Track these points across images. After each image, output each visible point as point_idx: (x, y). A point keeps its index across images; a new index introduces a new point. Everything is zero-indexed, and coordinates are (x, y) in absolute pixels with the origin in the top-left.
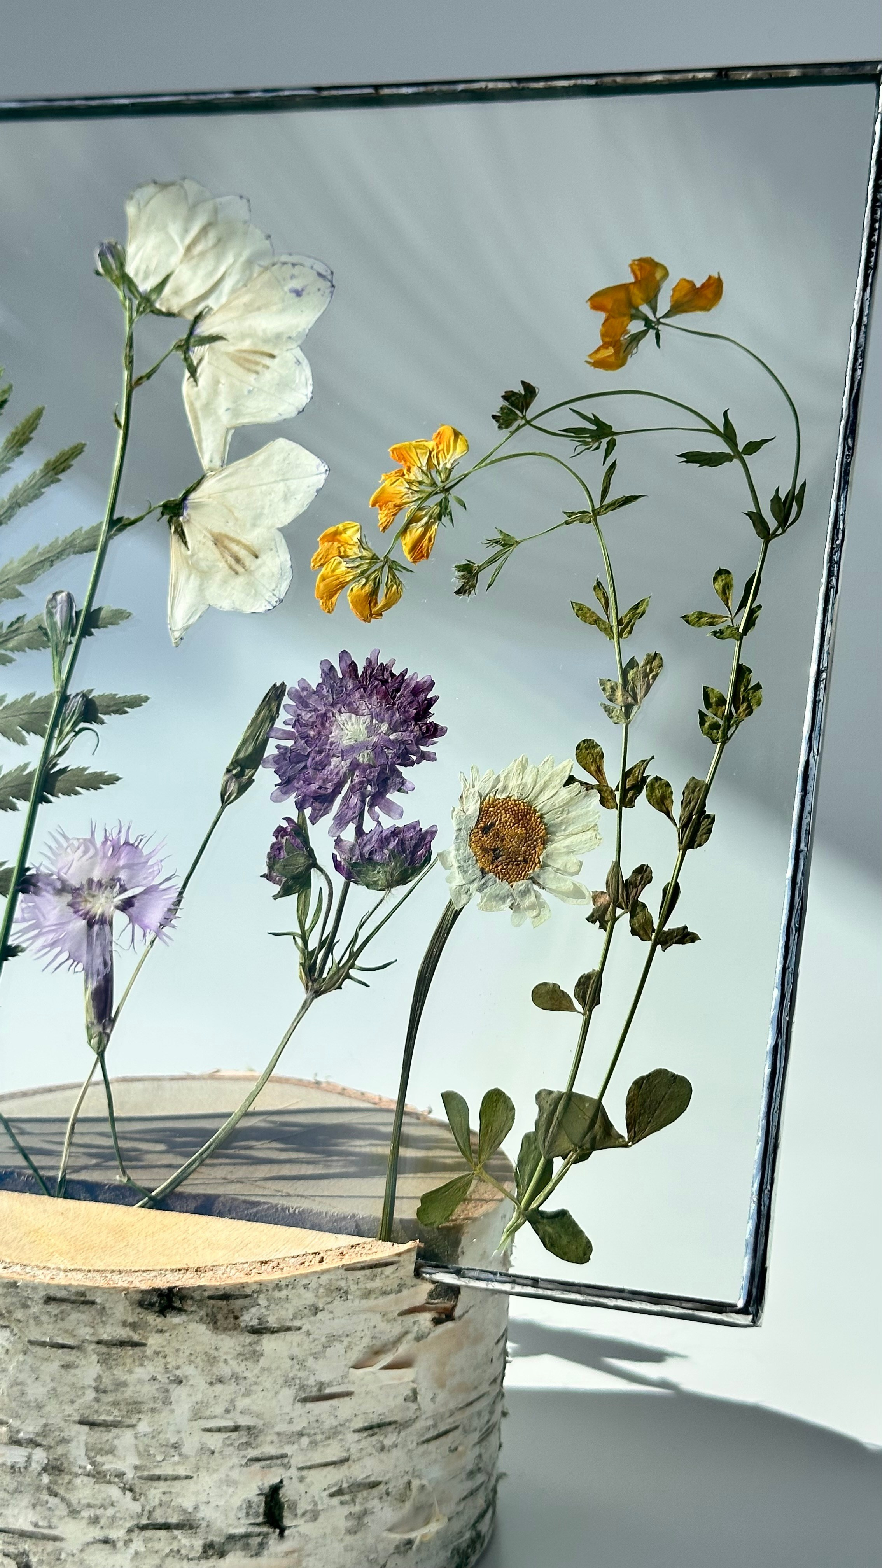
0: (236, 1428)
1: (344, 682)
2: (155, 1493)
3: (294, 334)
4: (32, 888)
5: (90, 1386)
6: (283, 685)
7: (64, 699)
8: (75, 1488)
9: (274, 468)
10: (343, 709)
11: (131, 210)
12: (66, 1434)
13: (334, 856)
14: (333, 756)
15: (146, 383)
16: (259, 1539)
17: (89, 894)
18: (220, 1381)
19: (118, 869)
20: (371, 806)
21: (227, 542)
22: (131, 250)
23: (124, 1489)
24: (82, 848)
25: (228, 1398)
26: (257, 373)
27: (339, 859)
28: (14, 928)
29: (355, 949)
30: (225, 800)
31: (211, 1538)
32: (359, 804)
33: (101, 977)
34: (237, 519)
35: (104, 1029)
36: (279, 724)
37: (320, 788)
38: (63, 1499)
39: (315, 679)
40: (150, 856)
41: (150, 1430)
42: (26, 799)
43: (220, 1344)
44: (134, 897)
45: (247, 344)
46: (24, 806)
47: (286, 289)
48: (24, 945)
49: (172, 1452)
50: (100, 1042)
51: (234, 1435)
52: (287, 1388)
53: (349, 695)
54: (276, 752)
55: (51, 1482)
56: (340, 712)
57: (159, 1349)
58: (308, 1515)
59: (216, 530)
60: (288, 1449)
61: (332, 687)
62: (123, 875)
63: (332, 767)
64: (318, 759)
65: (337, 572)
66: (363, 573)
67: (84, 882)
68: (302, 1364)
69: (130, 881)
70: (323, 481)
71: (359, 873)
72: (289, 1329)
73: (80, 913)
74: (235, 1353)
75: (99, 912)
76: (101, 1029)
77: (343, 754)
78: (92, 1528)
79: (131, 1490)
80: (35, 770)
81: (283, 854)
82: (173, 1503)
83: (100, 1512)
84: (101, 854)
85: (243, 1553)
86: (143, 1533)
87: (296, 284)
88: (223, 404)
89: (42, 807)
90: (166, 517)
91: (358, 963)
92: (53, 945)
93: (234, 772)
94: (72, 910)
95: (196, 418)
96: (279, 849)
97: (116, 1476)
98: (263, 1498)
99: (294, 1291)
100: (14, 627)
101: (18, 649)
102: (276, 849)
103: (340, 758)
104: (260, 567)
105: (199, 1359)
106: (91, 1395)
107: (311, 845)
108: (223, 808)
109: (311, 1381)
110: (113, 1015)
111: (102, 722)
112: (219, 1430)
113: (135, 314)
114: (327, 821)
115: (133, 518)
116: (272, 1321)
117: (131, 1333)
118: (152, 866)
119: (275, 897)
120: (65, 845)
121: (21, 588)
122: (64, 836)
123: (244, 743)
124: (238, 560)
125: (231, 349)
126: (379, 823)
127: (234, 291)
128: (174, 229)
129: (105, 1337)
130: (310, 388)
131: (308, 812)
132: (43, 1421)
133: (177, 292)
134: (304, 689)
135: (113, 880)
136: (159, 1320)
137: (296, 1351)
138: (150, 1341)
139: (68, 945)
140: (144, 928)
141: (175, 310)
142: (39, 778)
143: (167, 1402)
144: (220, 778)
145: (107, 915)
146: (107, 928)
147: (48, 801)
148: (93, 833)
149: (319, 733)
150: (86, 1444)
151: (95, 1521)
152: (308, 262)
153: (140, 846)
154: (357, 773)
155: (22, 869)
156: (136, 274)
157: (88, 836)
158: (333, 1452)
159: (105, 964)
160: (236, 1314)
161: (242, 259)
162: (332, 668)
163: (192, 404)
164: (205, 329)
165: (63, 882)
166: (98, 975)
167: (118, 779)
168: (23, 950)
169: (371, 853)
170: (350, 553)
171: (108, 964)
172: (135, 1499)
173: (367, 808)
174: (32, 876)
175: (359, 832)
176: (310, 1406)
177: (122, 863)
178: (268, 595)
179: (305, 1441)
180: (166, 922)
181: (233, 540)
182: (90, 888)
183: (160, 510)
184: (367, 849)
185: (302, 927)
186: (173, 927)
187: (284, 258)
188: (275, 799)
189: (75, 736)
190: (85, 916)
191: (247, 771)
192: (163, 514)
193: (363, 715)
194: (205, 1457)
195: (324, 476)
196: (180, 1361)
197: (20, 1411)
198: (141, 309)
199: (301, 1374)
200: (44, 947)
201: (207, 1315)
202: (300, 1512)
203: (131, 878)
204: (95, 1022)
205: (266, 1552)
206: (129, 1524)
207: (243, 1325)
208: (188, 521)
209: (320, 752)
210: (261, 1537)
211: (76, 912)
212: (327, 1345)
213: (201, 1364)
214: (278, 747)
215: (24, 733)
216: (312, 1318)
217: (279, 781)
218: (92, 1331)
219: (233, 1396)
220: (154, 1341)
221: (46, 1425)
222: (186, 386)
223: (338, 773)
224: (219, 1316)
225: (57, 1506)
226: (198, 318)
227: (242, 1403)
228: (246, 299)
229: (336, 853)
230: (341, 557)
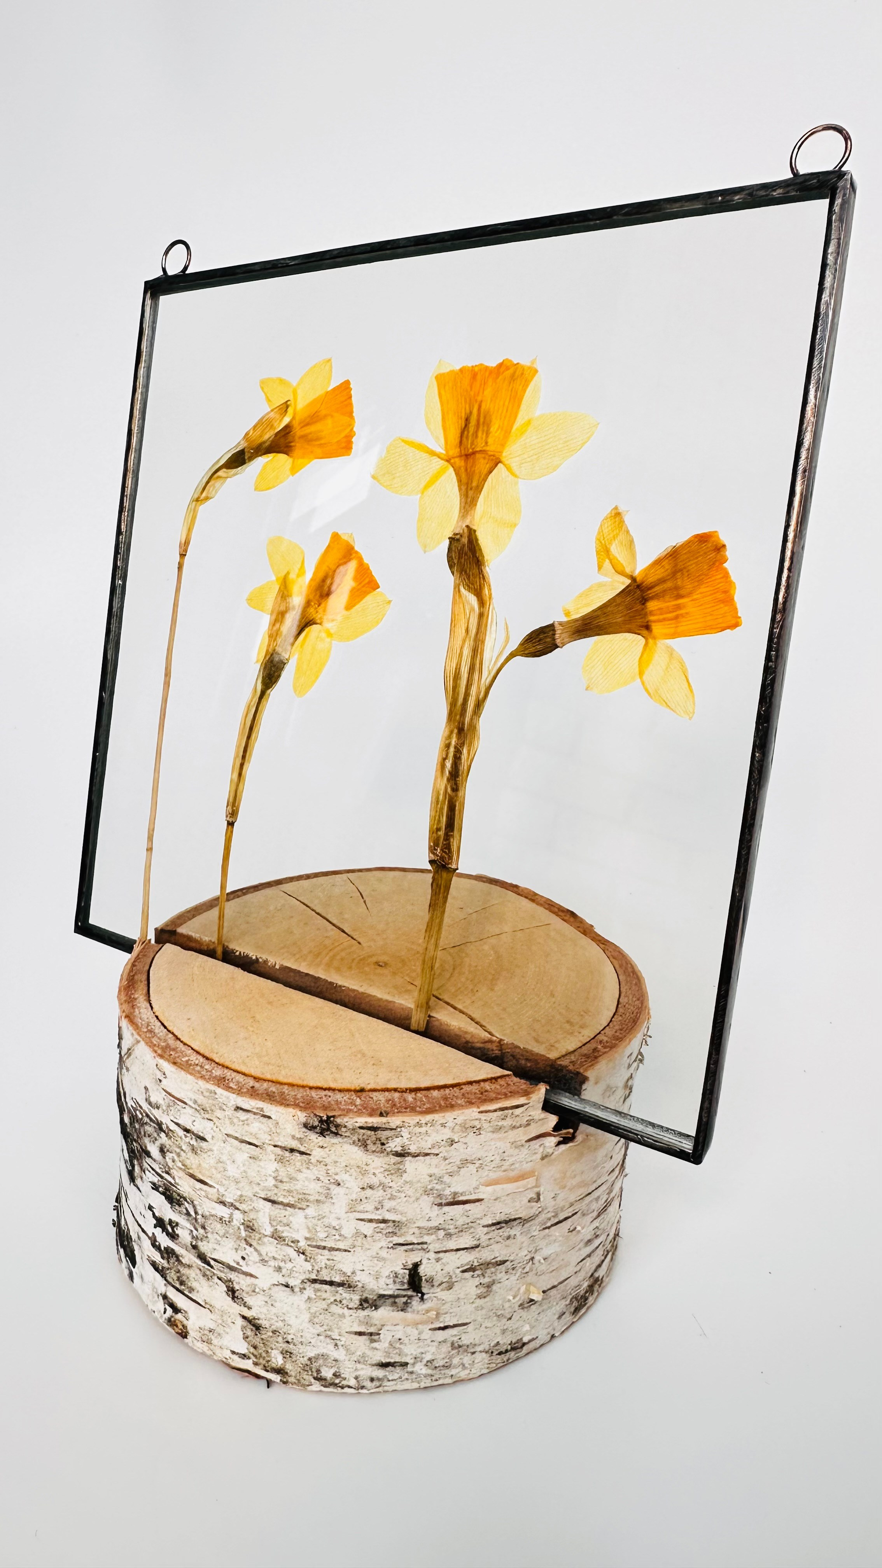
0: (384, 1221)
2: (322, 1258)
5: (270, 1175)
8: (264, 1244)
12: (255, 1205)
16: (404, 1299)
18: (371, 1187)
23: (298, 1252)
25: (377, 1199)
31: (365, 1295)
38: (256, 1250)
41: (317, 1214)
43: (370, 1162)
49: (334, 1232)
51: (382, 1225)
52: (426, 1196)
55: (246, 1236)
57: (321, 1160)
58: (444, 1285)
60: (426, 1239)
68: (440, 1180)
72: (427, 1154)
74: (382, 1169)
78: (277, 1273)
79: (303, 1253)
82: (335, 1268)
83: (282, 1264)
85: (391, 1308)
86: (313, 1285)
97: (292, 1242)
98: (407, 1272)
99: (432, 1128)
105: (353, 1170)
106: (271, 1182)
109: (447, 1192)
112: (371, 1221)
116: (413, 1149)
117: (300, 1146)
129: (279, 1144)
132: (239, 1193)
136: (321, 1138)
137: (433, 1170)
138: (313, 1153)
143: (328, 1196)
150: (270, 1216)
151: (279, 1269)
158: (466, 1241)
160: (382, 1141)
172: (306, 1260)
176: (446, 1209)
179: (441, 1233)
194: (359, 1239)
196: (338, 1170)
197: (224, 1182)
199: (438, 1187)
201: (359, 1140)
202: (436, 1283)
205: (409, 1309)
206: (303, 1277)
207: (389, 1150)
210: (406, 1298)
212: (461, 1166)
213: (354, 1174)
216: (448, 1148)
218: (269, 1138)
219: (381, 1198)
220: (317, 1154)
221: (241, 1196)
224: (369, 1142)
225: (251, 1252)
227: (388, 1204)
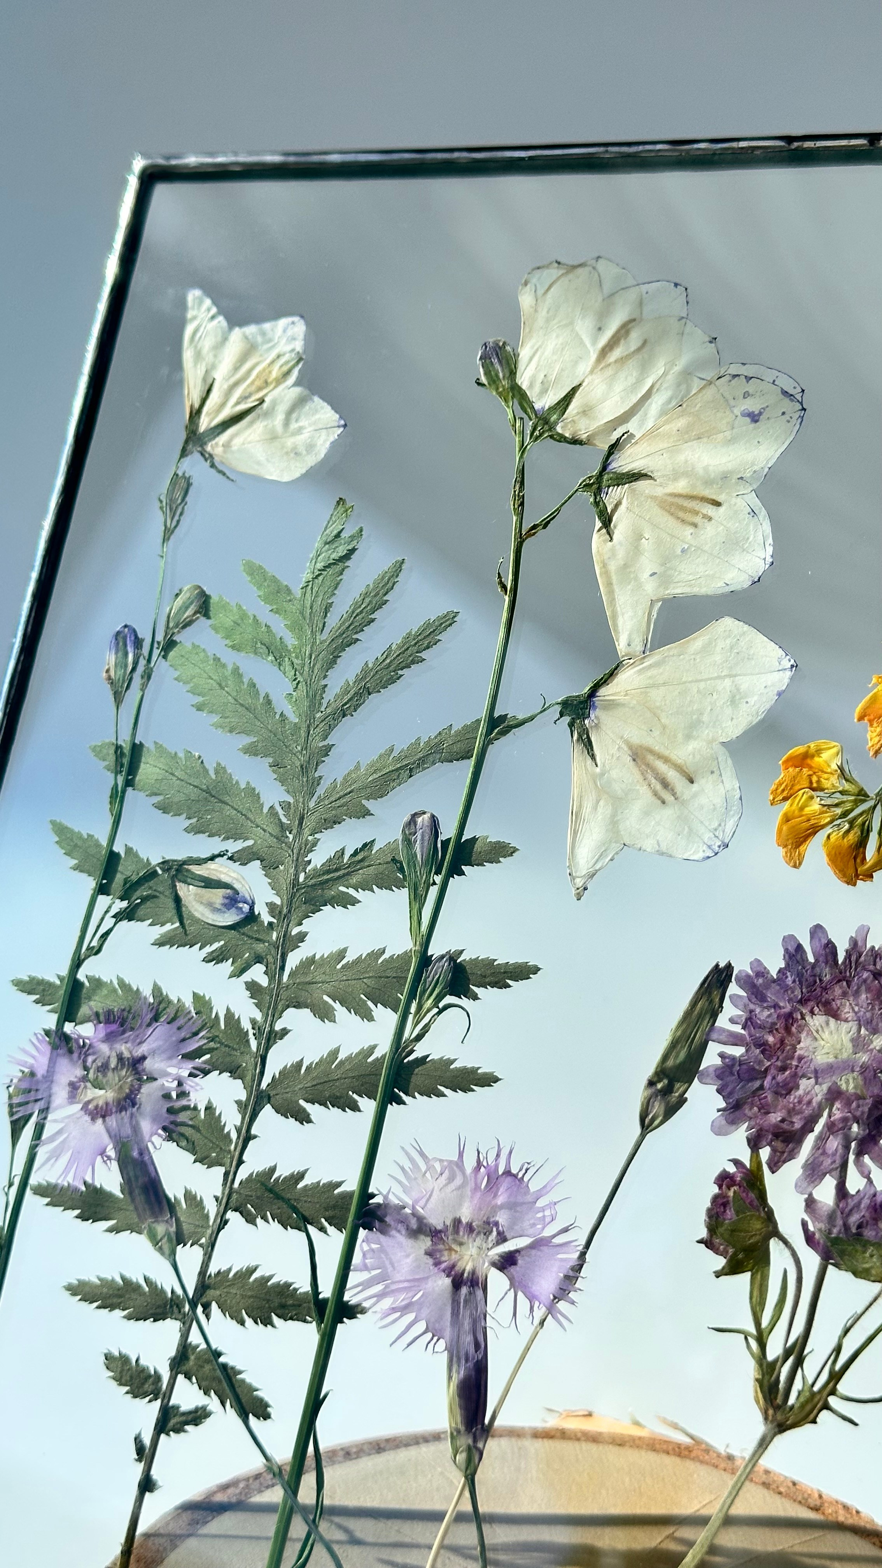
1: (818, 970)
3: (748, 475)
4: (377, 1223)
6: (729, 967)
7: (425, 961)
9: (718, 658)
10: (816, 1010)
11: (526, 300)
13: (804, 1224)
14: (803, 1076)
15: (541, 533)
17: (455, 1240)
19: (495, 1209)
20: (859, 1154)
21: (650, 758)
22: (524, 353)
24: (446, 1174)
26: (695, 525)
27: (811, 1227)
28: (354, 1278)
29: (838, 1367)
30: (647, 1125)
32: (840, 1151)
33: (470, 1364)
34: (664, 727)
35: (475, 1441)
36: (722, 1021)
37: (783, 1121)
39: (775, 963)
40: (539, 1194)
42: (371, 1096)
44: (517, 1251)
45: (681, 486)
46: (368, 1106)
47: (737, 411)
48: (365, 1304)
50: (469, 1460)
53: (825, 989)
54: (718, 1061)
56: (812, 1012)
59: (636, 740)
61: (800, 975)
62: (502, 1218)
63: (800, 1092)
64: (780, 1078)
65: (808, 810)
66: (844, 814)
67: (448, 1223)
69: (511, 1228)
70: (786, 681)
71: (842, 1254)
73: (443, 1266)
75: (469, 1268)
76: (470, 1441)
77: (817, 1074)
80: (384, 1056)
81: (730, 1214)
84: (472, 1184)
87: (751, 405)
88: (647, 565)
89: (392, 1110)
90: (567, 719)
91: (841, 1387)
92: (405, 1309)
93: (659, 1086)
94: (430, 1261)
95: (609, 584)
96: (725, 1205)
100: (359, 857)
101: (365, 886)
102: (719, 1205)
103: (813, 1081)
104: (695, 795)
107: (771, 1201)
108: (643, 1136)
110: (487, 1421)
111: (475, 997)
113: (527, 439)
114: (794, 1169)
115: (521, 717)
118: (543, 1209)
119: (718, 1274)
120: (423, 1167)
121: (370, 804)
122: (422, 1154)
123: (674, 1045)
124: (665, 784)
125: (660, 492)
126: (870, 1181)
127: (663, 412)
128: (584, 327)
130: (770, 550)
131: (765, 1153)
133: (586, 412)
134: (759, 974)
135: (488, 1223)
139: (425, 1312)
140: (531, 1298)
141: (584, 437)
142: (390, 1068)
144: (637, 1093)
145: (480, 1274)
146: (479, 1293)
147: (400, 1102)
148: (461, 1154)
149: (782, 1042)
152: (770, 375)
153: (526, 1179)
154: (837, 1105)
155: (365, 1195)
156: (531, 386)
157: (455, 1158)
159: (477, 1346)
161: (677, 369)
162: (799, 948)
163: (604, 565)
164: (623, 463)
165: (420, 1219)
166: (467, 1360)
167: (496, 1080)
168: (363, 1311)
169: (860, 1226)
170: (826, 784)
171: (480, 1345)
173: (852, 1157)
174: (379, 1205)
175: (842, 1191)
177: (500, 1200)
178: (707, 836)
180: (564, 1291)
181: (660, 757)
182: (456, 1230)
183: (558, 708)
184: (854, 1219)
185: (758, 1323)
186: (573, 1303)
187: (733, 370)
188: (718, 1131)
189: (439, 1013)
190: (449, 1271)
191: (677, 1085)
192: (562, 715)
193: (846, 1020)
195: (788, 674)
198: (537, 433)
200: (394, 1310)
203: (514, 1222)
204: (462, 1428)
208: (597, 726)
209: (783, 1069)
211: (437, 1264)
214: (722, 1056)
215: (370, 1003)
217: (723, 1105)
222: (598, 539)
223: (809, 1102)
226: (614, 448)
228: (681, 423)
229: (807, 1218)
230: (814, 790)
